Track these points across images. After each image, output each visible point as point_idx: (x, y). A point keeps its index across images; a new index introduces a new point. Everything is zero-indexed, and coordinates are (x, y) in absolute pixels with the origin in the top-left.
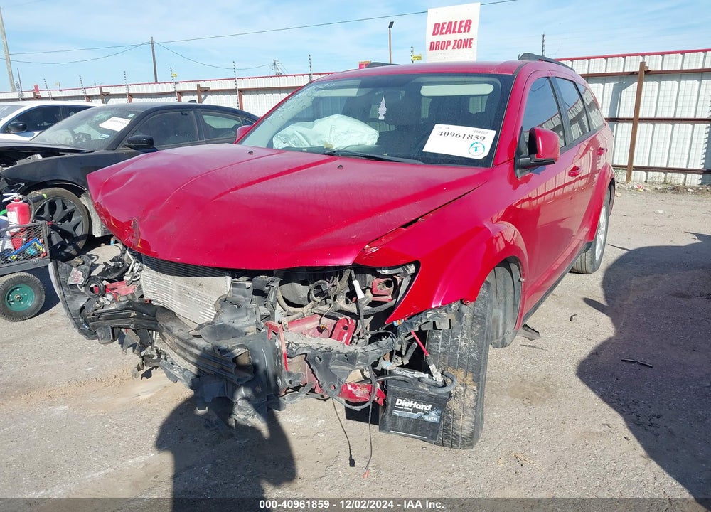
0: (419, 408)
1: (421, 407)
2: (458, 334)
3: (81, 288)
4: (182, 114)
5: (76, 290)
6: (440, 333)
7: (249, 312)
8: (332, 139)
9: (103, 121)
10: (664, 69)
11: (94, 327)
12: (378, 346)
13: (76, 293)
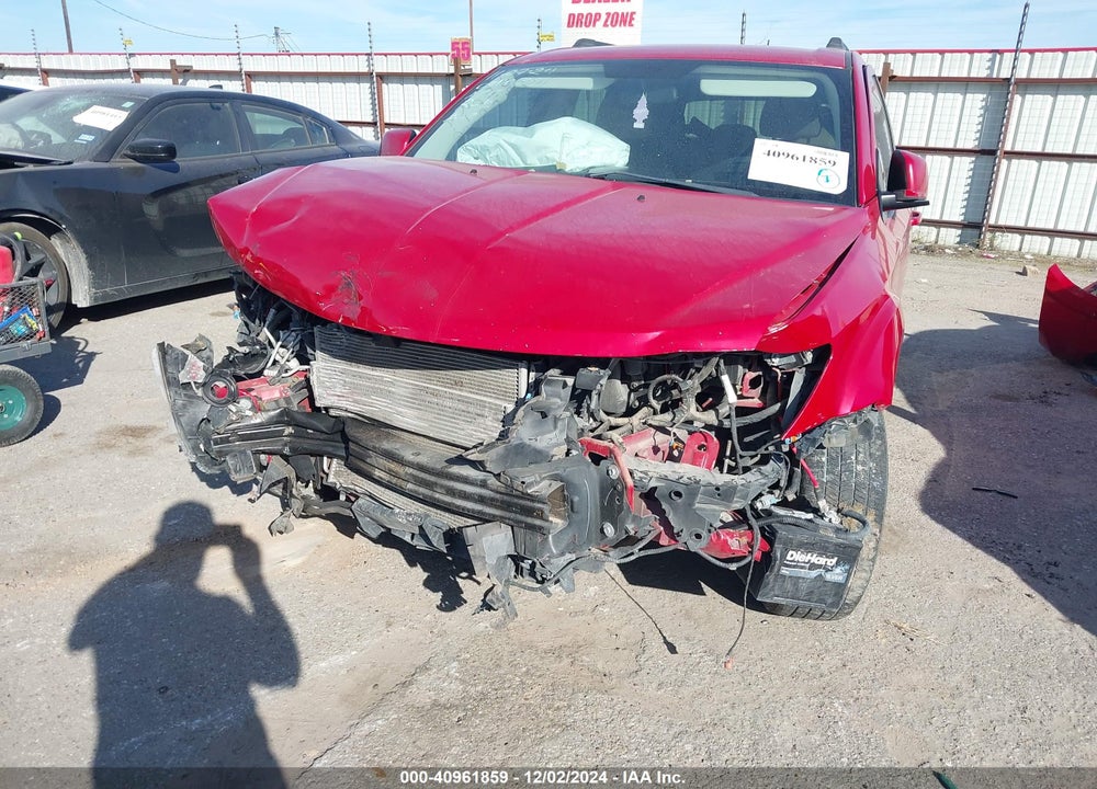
0: (819, 563)
1: (822, 561)
2: (852, 454)
3: (198, 388)
4: (212, 107)
5: (190, 393)
6: (823, 454)
7: (560, 423)
8: (564, 156)
9: (78, 111)
10: (915, 75)
11: (221, 453)
12: (762, 474)
13: (190, 397)
